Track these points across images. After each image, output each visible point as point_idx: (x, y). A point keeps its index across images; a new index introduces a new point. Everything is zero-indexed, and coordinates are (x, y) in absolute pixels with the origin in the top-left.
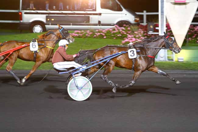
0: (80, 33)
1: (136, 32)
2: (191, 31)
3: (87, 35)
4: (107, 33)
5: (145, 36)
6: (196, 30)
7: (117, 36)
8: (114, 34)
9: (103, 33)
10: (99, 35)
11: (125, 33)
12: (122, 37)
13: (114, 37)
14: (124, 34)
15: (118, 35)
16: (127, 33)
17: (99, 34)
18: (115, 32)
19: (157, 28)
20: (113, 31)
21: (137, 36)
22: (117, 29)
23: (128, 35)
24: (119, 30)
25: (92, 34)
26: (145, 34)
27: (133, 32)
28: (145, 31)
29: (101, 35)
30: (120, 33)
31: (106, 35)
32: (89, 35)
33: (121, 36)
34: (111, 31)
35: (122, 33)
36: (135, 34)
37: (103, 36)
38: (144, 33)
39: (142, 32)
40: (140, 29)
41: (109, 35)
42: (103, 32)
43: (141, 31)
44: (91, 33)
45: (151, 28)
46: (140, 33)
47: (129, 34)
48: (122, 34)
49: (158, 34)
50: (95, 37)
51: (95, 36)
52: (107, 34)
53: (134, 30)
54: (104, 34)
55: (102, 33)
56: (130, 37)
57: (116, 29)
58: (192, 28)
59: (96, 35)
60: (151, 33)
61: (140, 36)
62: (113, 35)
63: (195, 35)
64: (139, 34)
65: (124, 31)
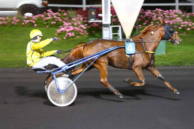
0: (4, 21)
1: (74, 18)
2: (142, 16)
3: (13, 23)
4: (39, 20)
5: (85, 24)
6: (147, 15)
7: (50, 23)
8: (46, 21)
9: (33, 20)
10: (28, 23)
11: (61, 20)
12: (58, 25)
13: (47, 24)
14: (59, 21)
15: (52, 23)
16: (63, 20)
17: (28, 21)
18: (48, 18)
19: (100, 15)
20: (45, 18)
21: (75, 24)
22: (51, 14)
23: (64, 22)
24: (53, 16)
25: (19, 22)
26: (86, 21)
27: (71, 19)
28: (85, 18)
29: (30, 22)
30: (54, 19)
31: (36, 23)
32: (15, 22)
33: (55, 24)
34: (43, 18)
35: (56, 20)
36: (73, 21)
37: (34, 24)
38: (84, 20)
39: (82, 18)
40: (78, 15)
41: (41, 22)
42: (34, 18)
43: (80, 17)
44: (18, 20)
45: (92, 14)
46: (79, 19)
47: (66, 21)
48: (56, 22)
49: (102, 23)
50: (23, 26)
51: (23, 24)
52: (38, 22)
53: (71, 16)
54: (34, 22)
55: (31, 21)
56: (67, 25)
57: (49, 15)
58: (143, 13)
59: (25, 23)
60: (92, 20)
61: (80, 23)
62: (45, 23)
63: (147, 21)
64: (78, 21)
65: (58, 18)
